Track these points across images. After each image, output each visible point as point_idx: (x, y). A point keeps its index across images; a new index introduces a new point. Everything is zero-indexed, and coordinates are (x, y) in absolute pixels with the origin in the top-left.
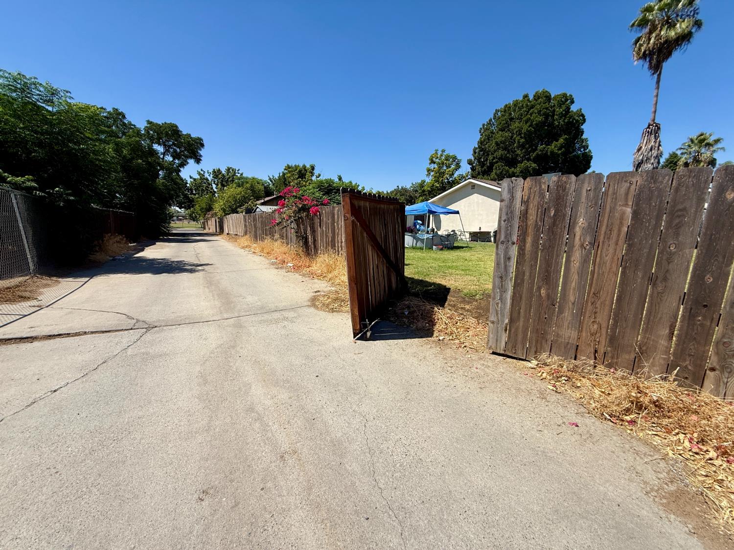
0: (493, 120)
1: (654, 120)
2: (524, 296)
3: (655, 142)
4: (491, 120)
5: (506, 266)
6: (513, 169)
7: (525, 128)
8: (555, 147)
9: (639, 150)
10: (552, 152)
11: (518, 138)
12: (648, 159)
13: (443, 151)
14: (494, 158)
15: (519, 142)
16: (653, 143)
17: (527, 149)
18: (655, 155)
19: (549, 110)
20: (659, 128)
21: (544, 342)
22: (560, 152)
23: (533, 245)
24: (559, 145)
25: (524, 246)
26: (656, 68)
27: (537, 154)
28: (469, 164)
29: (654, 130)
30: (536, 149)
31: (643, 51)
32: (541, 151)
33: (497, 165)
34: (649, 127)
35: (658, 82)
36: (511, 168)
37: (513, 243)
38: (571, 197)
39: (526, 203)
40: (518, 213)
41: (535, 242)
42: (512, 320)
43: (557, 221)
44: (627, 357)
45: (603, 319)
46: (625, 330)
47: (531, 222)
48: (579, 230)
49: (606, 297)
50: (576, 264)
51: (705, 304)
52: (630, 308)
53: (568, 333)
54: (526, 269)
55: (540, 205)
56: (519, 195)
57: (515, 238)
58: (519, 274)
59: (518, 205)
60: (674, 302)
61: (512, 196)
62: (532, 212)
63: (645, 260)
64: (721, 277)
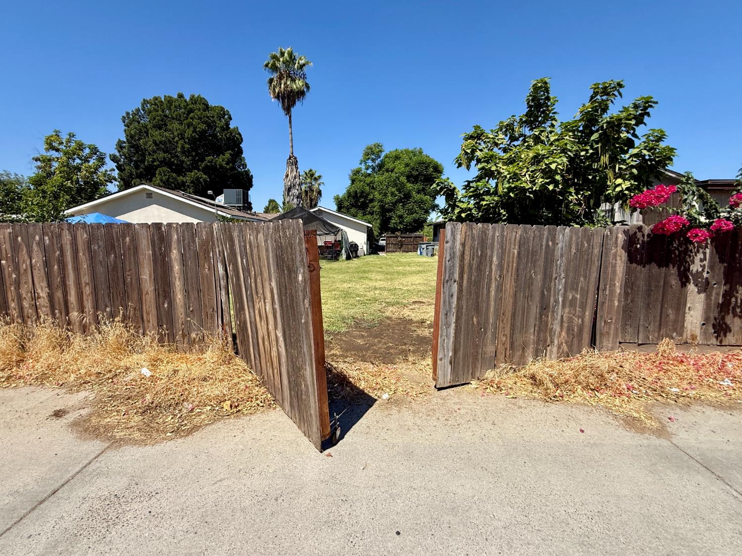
0: (141, 111)
1: (292, 153)
2: (463, 327)
3: (296, 172)
4: (139, 111)
5: (449, 303)
6: (181, 178)
7: (189, 133)
8: (223, 161)
9: (287, 176)
10: (221, 166)
11: (182, 142)
12: (294, 185)
13: (72, 135)
14: (154, 161)
15: (183, 147)
16: (295, 173)
17: (194, 157)
18: (298, 183)
19: (210, 119)
20: (297, 161)
21: (477, 362)
22: (228, 167)
23: (468, 281)
24: (226, 160)
25: (462, 282)
26: (288, 110)
27: (206, 165)
28: (112, 160)
29: (293, 162)
30: (204, 160)
31: (277, 91)
32: (209, 162)
33: (161, 169)
34: (290, 159)
35: (290, 122)
36: (179, 176)
37: (455, 281)
38: (489, 241)
39: (463, 245)
40: (458, 254)
41: (469, 278)
42: (455, 351)
43: (483, 260)
44: (519, 353)
45: (508, 331)
46: (517, 335)
47: (466, 262)
48: (494, 267)
49: (509, 314)
50: (493, 293)
51: (545, 308)
52: (519, 319)
53: (490, 349)
54: (464, 303)
55: (472, 247)
56: (458, 237)
57: (456, 276)
58: (459, 308)
59: (458, 246)
60: (535, 310)
61: (454, 239)
62: (467, 252)
63: (523, 285)
64: (549, 290)
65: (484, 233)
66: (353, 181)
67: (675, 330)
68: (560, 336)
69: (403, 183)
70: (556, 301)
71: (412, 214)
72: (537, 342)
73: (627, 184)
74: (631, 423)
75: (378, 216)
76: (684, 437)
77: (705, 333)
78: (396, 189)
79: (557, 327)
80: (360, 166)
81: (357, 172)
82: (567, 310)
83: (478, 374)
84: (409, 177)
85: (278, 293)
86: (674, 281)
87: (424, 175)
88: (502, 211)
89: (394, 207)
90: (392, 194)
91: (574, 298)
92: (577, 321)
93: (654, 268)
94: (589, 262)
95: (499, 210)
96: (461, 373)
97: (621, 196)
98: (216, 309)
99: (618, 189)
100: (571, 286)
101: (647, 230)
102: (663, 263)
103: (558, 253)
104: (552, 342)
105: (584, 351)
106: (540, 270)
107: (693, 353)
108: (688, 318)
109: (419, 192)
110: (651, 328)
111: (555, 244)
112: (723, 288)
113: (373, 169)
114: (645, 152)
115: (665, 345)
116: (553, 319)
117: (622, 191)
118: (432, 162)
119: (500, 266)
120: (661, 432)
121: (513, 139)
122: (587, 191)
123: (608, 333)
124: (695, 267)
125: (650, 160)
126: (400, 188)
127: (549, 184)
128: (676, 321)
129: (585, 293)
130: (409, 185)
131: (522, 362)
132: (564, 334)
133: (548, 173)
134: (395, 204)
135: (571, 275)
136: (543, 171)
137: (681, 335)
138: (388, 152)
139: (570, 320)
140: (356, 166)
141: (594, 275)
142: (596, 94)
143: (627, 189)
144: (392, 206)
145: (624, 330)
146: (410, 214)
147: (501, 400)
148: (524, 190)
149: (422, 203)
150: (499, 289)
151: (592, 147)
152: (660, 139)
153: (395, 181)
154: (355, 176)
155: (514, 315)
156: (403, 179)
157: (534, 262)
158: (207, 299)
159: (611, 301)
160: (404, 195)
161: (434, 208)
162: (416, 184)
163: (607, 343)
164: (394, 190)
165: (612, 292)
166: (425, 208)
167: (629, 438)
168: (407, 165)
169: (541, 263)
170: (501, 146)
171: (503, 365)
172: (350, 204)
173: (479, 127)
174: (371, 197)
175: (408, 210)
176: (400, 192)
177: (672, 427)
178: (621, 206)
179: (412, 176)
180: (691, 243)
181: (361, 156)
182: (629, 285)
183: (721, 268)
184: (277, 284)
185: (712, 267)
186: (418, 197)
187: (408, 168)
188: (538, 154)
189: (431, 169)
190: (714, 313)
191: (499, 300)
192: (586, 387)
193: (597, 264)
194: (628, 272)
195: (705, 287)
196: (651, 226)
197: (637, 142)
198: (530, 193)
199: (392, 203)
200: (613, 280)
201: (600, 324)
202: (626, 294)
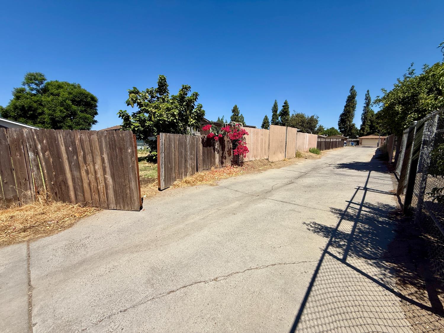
2: (166, 168)
5: (162, 160)
21: (171, 179)
25: (165, 153)
37: (163, 153)
38: (171, 139)
39: (165, 140)
40: (164, 143)
41: (167, 152)
42: (165, 177)
43: (170, 145)
44: (181, 176)
45: (178, 169)
46: (180, 170)
47: (166, 146)
48: (173, 148)
49: (177, 163)
50: (173, 156)
51: (186, 161)
52: (180, 164)
53: (174, 175)
54: (166, 160)
55: (167, 141)
56: (163, 138)
57: (163, 151)
58: (165, 162)
59: (164, 141)
60: (183, 161)
61: (162, 139)
62: (166, 143)
63: (180, 153)
64: (186, 155)
65: (169, 136)
66: (18, 98)
67: (214, 164)
68: (190, 170)
69: (69, 105)
70: (188, 158)
71: (80, 125)
72: (185, 172)
73: (194, 121)
74: (211, 185)
75: (49, 125)
76: (221, 185)
77: (219, 164)
78: (64, 108)
79: (189, 167)
80: (23, 87)
81: (22, 91)
82: (191, 161)
83: (171, 184)
84: (73, 101)
85: (108, 159)
86: (213, 151)
87: (84, 101)
88: (154, 128)
89: (64, 120)
90: (61, 111)
91: (192, 157)
92: (193, 164)
93: (208, 148)
94: (194, 146)
95: (153, 128)
96: (167, 184)
97: (192, 125)
98: (27, 179)
99: (192, 123)
100: (191, 154)
101: (206, 136)
102: (210, 146)
103: (187, 143)
104: (188, 171)
105: (196, 173)
106: (184, 149)
107: (218, 169)
108: (216, 161)
109: (82, 111)
110: (209, 164)
111: (187, 140)
112: (222, 152)
113: (38, 91)
114: (198, 111)
115: (213, 168)
116: (188, 164)
117: (193, 123)
118: (89, 94)
119: (174, 147)
120: (217, 185)
121: (152, 97)
122: (184, 122)
123: (200, 167)
124: (216, 147)
125: (199, 114)
126: (67, 108)
127: (174, 119)
128: (214, 162)
129: (194, 155)
130: (74, 107)
131: (182, 178)
132: (190, 169)
133: (173, 115)
134: (64, 118)
135: (191, 150)
136: (171, 114)
137: (215, 165)
138: (49, 81)
139: (192, 164)
140: (20, 86)
141: (196, 150)
142: (183, 88)
143: (194, 123)
144: (61, 119)
145: (203, 166)
146: (77, 125)
147: (180, 189)
148: (165, 121)
149: (86, 119)
150: (175, 155)
151: (184, 107)
152: (201, 107)
153: (61, 102)
154: (19, 94)
155: (179, 163)
156: (70, 103)
157: (182, 146)
158: (19, 174)
159: (200, 157)
160: (71, 112)
161: (94, 122)
162: (79, 106)
163: (200, 169)
164: (62, 108)
165: (200, 155)
166: (89, 122)
167: (212, 187)
168: (70, 93)
169: (184, 146)
170: (148, 99)
171: (178, 180)
172: (17, 115)
173: (136, 88)
174: (40, 111)
175: (76, 123)
176: (67, 110)
177: (218, 184)
178: (193, 128)
179: (75, 101)
180: (215, 140)
181: (23, 80)
182: (203, 153)
183: (221, 147)
184: (108, 155)
185: (219, 147)
186: (82, 115)
187: (71, 96)
188: (168, 108)
189: (90, 99)
190: (220, 159)
191: (175, 158)
192: (200, 181)
193: (196, 147)
194: (203, 149)
195: (218, 153)
196: (207, 136)
197: (195, 107)
198: (167, 122)
199: (61, 117)
200: (200, 151)
201: (198, 165)
202: (203, 155)
